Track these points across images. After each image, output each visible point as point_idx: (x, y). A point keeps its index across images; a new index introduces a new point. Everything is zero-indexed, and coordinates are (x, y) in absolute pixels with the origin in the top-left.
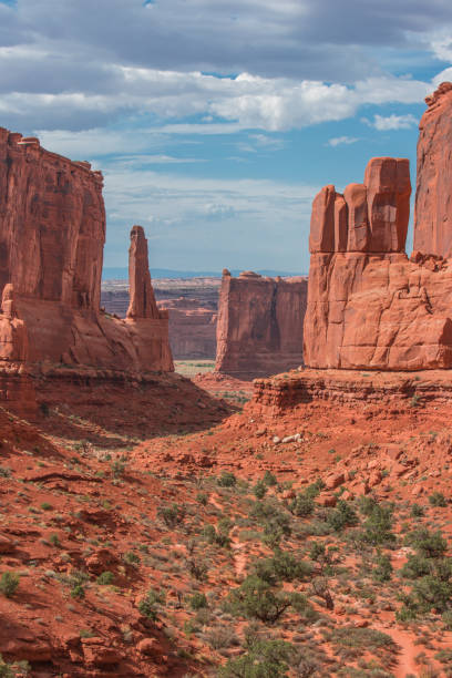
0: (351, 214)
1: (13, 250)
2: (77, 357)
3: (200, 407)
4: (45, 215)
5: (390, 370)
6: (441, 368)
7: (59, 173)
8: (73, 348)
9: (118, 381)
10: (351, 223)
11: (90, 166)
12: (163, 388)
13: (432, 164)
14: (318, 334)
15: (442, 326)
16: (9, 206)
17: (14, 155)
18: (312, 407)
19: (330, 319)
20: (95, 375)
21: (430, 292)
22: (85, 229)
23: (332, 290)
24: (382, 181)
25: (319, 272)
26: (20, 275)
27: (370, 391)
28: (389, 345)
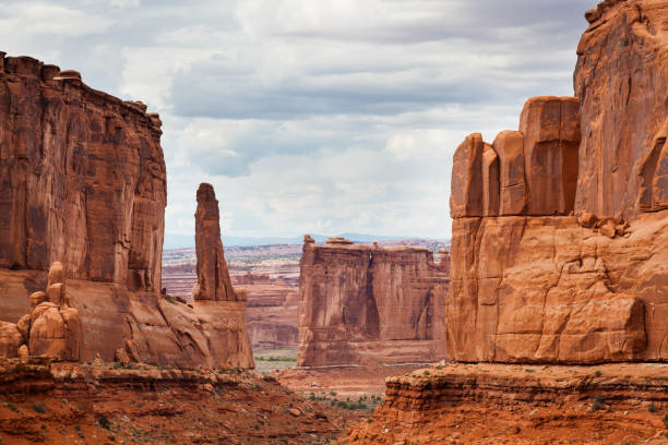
0: (504, 170)
1: (52, 219)
2: (135, 354)
3: (292, 414)
4: (91, 173)
5: (561, 363)
6: (629, 362)
7: (108, 118)
8: (130, 342)
9: (189, 384)
10: (505, 181)
11: (145, 108)
12: (244, 390)
13: (597, 99)
14: (465, 319)
15: (629, 307)
16: (46, 162)
17: (50, 94)
18: (462, 412)
19: (480, 300)
20: (160, 377)
21: (610, 265)
22: (142, 188)
23: (482, 265)
24: (543, 126)
25: (464, 242)
26: (61, 250)
27: (538, 389)
28: (558, 332)
